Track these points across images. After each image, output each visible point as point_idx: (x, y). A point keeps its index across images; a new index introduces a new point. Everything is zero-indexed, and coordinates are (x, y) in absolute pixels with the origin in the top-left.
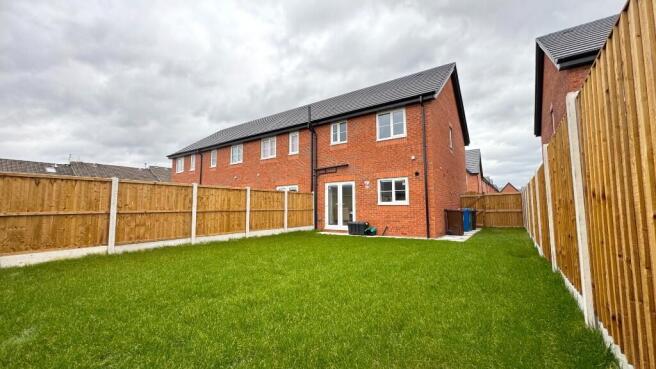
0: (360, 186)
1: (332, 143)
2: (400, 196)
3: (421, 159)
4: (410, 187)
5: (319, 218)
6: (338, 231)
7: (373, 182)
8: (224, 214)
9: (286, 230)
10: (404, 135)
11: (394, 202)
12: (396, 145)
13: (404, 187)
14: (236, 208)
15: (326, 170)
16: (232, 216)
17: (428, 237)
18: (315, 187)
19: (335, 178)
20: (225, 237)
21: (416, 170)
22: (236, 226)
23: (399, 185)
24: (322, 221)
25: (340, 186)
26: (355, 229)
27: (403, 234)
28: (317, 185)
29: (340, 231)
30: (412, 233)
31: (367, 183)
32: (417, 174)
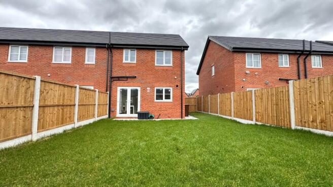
0: (144, 90)
1: (124, 61)
2: (168, 97)
3: (179, 78)
4: (173, 93)
5: (112, 109)
6: (126, 118)
7: (152, 88)
8: (60, 108)
9: (97, 119)
10: (171, 65)
11: (164, 100)
12: (167, 70)
13: (170, 93)
14: (69, 103)
15: (119, 78)
16: (65, 110)
17: (182, 118)
18: (109, 89)
19: (126, 84)
20: (60, 130)
21: (177, 84)
22: (68, 119)
23: (167, 91)
24: (115, 112)
25: (129, 89)
26: (142, 116)
27: (169, 117)
28: (111, 87)
29: (128, 118)
30: (173, 116)
31: (148, 88)
32: (177, 86)
